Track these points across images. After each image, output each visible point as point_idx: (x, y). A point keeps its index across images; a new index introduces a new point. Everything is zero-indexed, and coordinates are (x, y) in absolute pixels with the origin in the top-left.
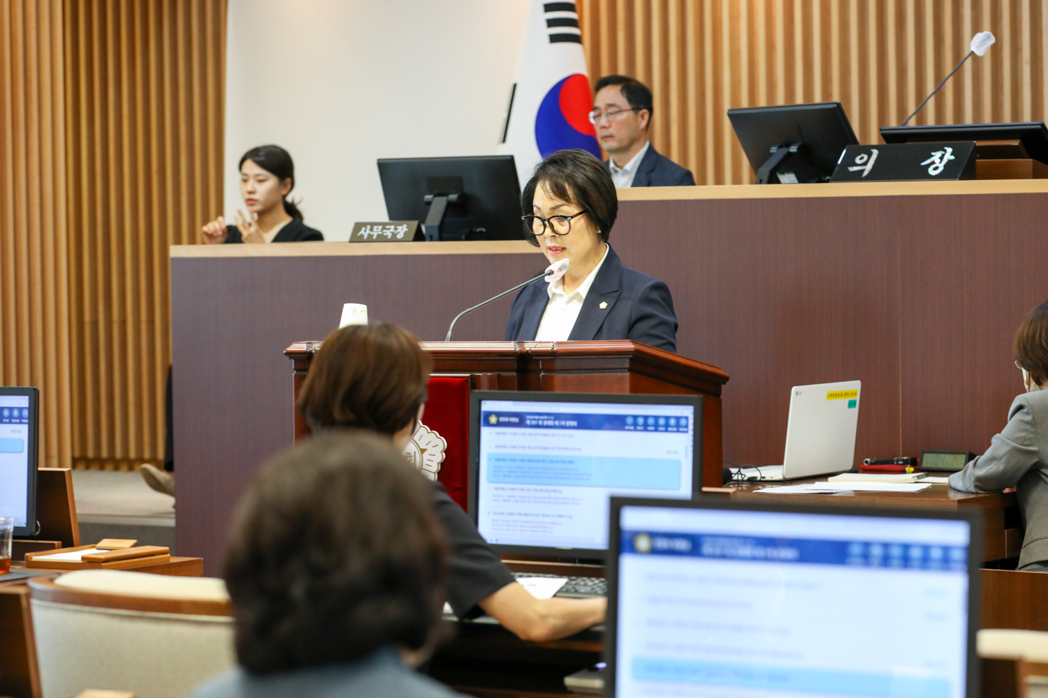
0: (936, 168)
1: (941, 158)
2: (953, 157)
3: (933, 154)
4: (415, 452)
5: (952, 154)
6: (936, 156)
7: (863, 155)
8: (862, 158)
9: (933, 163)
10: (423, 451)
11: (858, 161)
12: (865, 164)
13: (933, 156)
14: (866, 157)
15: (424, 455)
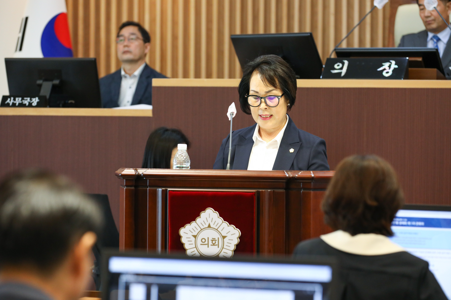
0: (387, 72)
1: (390, 67)
2: (396, 67)
3: (383, 64)
4: (218, 238)
5: (396, 64)
6: (386, 65)
7: (338, 64)
8: (338, 66)
9: (385, 69)
10: (224, 237)
11: (336, 66)
12: (341, 69)
13: (383, 65)
14: (341, 65)
15: (225, 240)
